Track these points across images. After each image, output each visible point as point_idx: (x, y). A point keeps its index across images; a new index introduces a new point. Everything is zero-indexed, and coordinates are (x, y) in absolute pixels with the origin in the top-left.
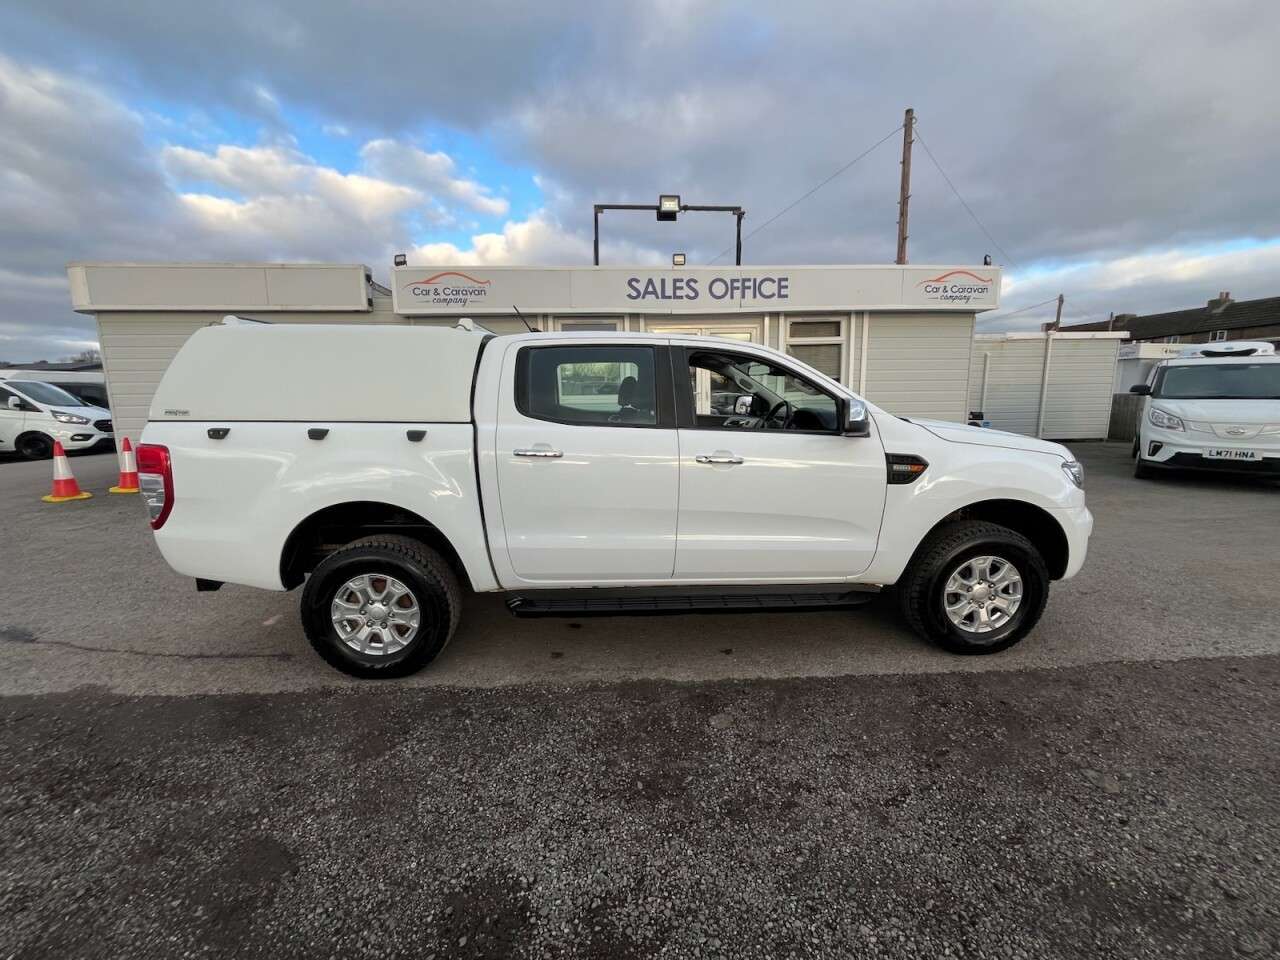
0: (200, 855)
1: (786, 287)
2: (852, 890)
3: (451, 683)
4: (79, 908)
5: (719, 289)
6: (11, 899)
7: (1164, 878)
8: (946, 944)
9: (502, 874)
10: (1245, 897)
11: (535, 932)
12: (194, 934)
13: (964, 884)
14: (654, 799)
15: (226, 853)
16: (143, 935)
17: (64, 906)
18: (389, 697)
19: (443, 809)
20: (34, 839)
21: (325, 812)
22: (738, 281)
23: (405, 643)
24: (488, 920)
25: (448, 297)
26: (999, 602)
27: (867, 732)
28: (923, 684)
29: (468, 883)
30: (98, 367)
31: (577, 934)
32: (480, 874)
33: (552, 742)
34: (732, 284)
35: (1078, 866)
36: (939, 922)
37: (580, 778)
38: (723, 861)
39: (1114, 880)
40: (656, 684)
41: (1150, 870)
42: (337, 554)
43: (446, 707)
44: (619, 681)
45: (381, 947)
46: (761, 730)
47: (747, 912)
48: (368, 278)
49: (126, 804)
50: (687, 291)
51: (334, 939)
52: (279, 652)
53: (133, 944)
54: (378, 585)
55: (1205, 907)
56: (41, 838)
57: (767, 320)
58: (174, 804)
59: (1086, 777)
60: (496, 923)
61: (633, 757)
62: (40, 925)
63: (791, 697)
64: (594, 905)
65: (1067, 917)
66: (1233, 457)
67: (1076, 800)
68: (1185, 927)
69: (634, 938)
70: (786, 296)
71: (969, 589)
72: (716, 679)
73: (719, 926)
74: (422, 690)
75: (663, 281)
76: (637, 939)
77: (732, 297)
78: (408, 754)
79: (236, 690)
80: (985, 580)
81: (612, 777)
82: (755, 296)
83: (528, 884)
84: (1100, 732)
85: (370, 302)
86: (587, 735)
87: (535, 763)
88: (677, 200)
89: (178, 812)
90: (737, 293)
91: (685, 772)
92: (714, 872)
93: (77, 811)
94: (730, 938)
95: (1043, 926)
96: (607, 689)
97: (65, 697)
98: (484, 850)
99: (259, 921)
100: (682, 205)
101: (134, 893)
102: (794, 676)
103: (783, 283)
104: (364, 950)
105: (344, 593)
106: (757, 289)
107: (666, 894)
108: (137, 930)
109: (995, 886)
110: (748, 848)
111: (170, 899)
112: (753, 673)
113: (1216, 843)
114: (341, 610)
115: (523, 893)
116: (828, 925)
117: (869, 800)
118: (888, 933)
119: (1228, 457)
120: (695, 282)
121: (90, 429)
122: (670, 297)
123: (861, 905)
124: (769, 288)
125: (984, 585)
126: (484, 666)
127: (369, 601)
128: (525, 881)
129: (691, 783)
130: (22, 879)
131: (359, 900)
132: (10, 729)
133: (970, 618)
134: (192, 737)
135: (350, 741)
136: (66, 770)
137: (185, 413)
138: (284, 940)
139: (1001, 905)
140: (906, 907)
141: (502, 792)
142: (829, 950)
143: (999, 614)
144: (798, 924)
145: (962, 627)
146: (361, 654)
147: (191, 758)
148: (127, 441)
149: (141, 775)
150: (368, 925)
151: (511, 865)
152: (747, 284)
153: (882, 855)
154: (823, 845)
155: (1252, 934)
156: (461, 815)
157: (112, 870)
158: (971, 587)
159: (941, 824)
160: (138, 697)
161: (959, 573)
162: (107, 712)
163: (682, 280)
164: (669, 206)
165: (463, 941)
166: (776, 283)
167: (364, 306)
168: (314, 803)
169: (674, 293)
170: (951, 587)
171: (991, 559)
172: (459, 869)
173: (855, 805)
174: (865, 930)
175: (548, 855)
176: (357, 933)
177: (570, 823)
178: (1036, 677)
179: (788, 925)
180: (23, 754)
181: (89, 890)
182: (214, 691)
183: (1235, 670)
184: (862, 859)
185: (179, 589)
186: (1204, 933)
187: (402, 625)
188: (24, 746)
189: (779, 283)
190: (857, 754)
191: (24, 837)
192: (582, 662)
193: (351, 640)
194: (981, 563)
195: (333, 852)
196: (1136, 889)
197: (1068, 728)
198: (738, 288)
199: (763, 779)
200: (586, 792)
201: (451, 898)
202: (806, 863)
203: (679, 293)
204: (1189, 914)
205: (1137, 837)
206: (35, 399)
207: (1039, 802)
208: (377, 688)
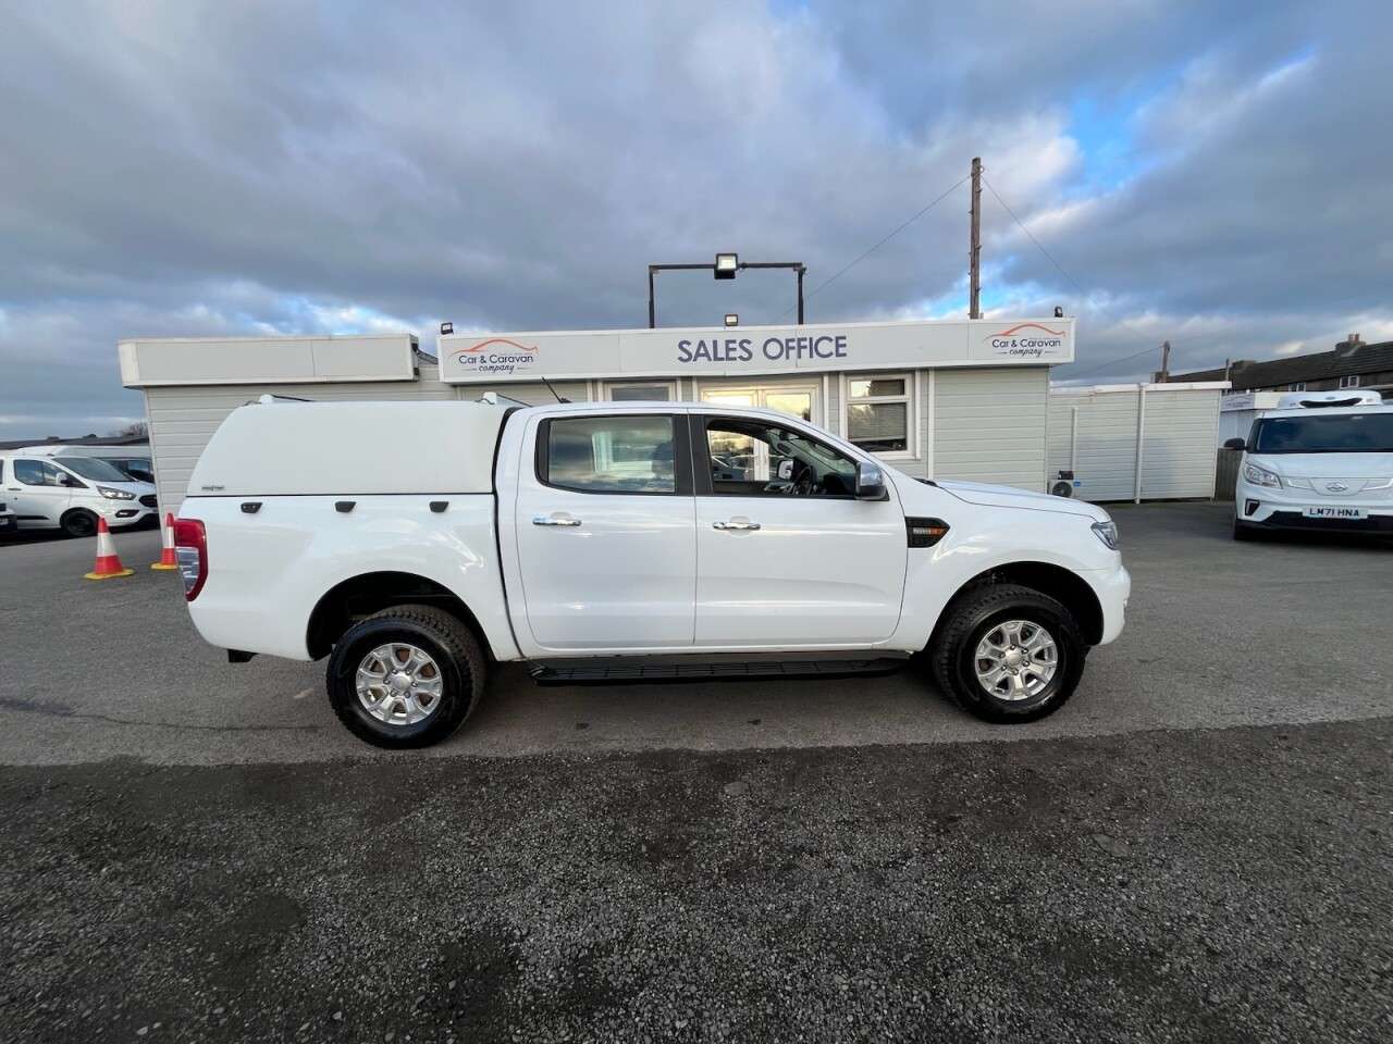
0: (215, 908)
1: (844, 345)
2: (834, 944)
3: (472, 753)
4: (103, 953)
5: (774, 349)
6: (41, 945)
7: (1150, 935)
8: (915, 992)
9: (498, 927)
10: (1228, 954)
11: (522, 978)
12: (205, 976)
13: (946, 939)
14: (655, 861)
15: (240, 908)
16: (159, 977)
17: (88, 951)
18: (410, 767)
19: (449, 869)
20: (64, 894)
21: (337, 871)
22: (793, 340)
23: (428, 713)
24: (479, 967)
25: (495, 365)
26: (1035, 668)
27: (883, 799)
28: (952, 753)
29: (464, 935)
30: (145, 441)
31: (561, 980)
32: (477, 927)
33: (563, 808)
34: (787, 344)
35: (1067, 924)
36: (913, 973)
37: (587, 841)
38: (713, 917)
39: (1099, 937)
40: (677, 753)
41: (1137, 928)
42: (363, 625)
43: (466, 776)
44: (640, 751)
45: (375, 989)
46: (774, 797)
47: (727, 962)
48: (415, 347)
49: (150, 864)
50: (740, 352)
51: (333, 982)
52: (307, 724)
53: (149, 985)
54: (401, 655)
55: (1183, 962)
56: (69, 893)
57: (826, 379)
58: (194, 863)
59: (1095, 842)
60: (485, 970)
61: (642, 822)
62: (66, 967)
63: (813, 766)
64: (581, 955)
65: (1042, 969)
66: (1336, 516)
67: (1080, 863)
68: (1157, 981)
69: (614, 984)
70: (844, 355)
71: (1001, 655)
72: (738, 749)
73: (698, 974)
74: (442, 760)
75: (715, 343)
76: (617, 985)
77: (787, 357)
78: (422, 819)
79: (263, 760)
80: (1017, 645)
81: (618, 841)
82: (811, 356)
83: (521, 936)
84: (1123, 799)
85: (416, 371)
86: (600, 802)
87: (544, 828)
88: (734, 258)
89: (198, 870)
90: (793, 353)
91: (691, 836)
92: (702, 927)
93: (104, 870)
94: (707, 985)
95: (1016, 979)
96: (628, 758)
97: (99, 766)
98: (483, 907)
99: (266, 966)
100: (740, 262)
101: (152, 941)
102: (819, 745)
103: (841, 342)
104: (360, 991)
105: (368, 664)
106: (814, 348)
107: (652, 946)
108: (153, 973)
109: (977, 942)
110: (739, 905)
111: (185, 947)
112: (778, 743)
113: (1212, 903)
114: (365, 680)
115: (515, 944)
116: (804, 975)
117: (870, 863)
118: (861, 982)
119: (1330, 516)
120: (749, 342)
121: (134, 504)
122: (722, 359)
123: (840, 957)
124: (825, 347)
125: (1017, 651)
126: (507, 736)
127: (392, 669)
128: (518, 933)
129: (696, 846)
130: (50, 928)
131: (359, 949)
132: (47, 796)
133: (1005, 684)
134: (215, 802)
135: (367, 807)
136: (96, 833)
137: (220, 488)
138: (287, 982)
139: (979, 958)
140: (883, 959)
141: (508, 854)
142: (800, 996)
143: (1035, 681)
144: (774, 973)
145: (996, 695)
146: (385, 724)
147: (214, 822)
148: (170, 516)
149: (165, 838)
150: (367, 971)
151: (508, 919)
152: (803, 343)
153: (871, 912)
154: (814, 904)
155: (1224, 987)
156: (465, 875)
157: (134, 921)
158: (1003, 653)
159: (937, 885)
160: (167, 767)
161: (990, 638)
162: (137, 780)
163: (734, 342)
164: (727, 264)
165: (452, 985)
166: (834, 342)
167: (410, 375)
168: (327, 863)
169: (727, 355)
170: (982, 652)
171: (1021, 623)
172: (458, 922)
173: (855, 867)
174: (838, 979)
175: (544, 910)
176: (355, 977)
177: (568, 882)
178: (1069, 746)
179: (765, 974)
180: (56, 818)
181: (111, 938)
182: (241, 761)
183: (1285, 738)
184: (850, 917)
185: (215, 664)
186: (1175, 985)
187: (426, 695)
188: (59, 811)
189: (837, 342)
190: (867, 820)
191: (54, 892)
192: (606, 732)
193: (375, 710)
194: (1012, 628)
195: (341, 907)
196: (1120, 945)
197: (1091, 795)
198: (793, 348)
199: (768, 843)
200: (590, 854)
201: (447, 948)
202: (794, 919)
203: (732, 354)
204: (1165, 969)
205: (1133, 898)
206: (82, 476)
207: (1042, 865)
208: (399, 758)
